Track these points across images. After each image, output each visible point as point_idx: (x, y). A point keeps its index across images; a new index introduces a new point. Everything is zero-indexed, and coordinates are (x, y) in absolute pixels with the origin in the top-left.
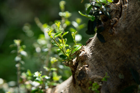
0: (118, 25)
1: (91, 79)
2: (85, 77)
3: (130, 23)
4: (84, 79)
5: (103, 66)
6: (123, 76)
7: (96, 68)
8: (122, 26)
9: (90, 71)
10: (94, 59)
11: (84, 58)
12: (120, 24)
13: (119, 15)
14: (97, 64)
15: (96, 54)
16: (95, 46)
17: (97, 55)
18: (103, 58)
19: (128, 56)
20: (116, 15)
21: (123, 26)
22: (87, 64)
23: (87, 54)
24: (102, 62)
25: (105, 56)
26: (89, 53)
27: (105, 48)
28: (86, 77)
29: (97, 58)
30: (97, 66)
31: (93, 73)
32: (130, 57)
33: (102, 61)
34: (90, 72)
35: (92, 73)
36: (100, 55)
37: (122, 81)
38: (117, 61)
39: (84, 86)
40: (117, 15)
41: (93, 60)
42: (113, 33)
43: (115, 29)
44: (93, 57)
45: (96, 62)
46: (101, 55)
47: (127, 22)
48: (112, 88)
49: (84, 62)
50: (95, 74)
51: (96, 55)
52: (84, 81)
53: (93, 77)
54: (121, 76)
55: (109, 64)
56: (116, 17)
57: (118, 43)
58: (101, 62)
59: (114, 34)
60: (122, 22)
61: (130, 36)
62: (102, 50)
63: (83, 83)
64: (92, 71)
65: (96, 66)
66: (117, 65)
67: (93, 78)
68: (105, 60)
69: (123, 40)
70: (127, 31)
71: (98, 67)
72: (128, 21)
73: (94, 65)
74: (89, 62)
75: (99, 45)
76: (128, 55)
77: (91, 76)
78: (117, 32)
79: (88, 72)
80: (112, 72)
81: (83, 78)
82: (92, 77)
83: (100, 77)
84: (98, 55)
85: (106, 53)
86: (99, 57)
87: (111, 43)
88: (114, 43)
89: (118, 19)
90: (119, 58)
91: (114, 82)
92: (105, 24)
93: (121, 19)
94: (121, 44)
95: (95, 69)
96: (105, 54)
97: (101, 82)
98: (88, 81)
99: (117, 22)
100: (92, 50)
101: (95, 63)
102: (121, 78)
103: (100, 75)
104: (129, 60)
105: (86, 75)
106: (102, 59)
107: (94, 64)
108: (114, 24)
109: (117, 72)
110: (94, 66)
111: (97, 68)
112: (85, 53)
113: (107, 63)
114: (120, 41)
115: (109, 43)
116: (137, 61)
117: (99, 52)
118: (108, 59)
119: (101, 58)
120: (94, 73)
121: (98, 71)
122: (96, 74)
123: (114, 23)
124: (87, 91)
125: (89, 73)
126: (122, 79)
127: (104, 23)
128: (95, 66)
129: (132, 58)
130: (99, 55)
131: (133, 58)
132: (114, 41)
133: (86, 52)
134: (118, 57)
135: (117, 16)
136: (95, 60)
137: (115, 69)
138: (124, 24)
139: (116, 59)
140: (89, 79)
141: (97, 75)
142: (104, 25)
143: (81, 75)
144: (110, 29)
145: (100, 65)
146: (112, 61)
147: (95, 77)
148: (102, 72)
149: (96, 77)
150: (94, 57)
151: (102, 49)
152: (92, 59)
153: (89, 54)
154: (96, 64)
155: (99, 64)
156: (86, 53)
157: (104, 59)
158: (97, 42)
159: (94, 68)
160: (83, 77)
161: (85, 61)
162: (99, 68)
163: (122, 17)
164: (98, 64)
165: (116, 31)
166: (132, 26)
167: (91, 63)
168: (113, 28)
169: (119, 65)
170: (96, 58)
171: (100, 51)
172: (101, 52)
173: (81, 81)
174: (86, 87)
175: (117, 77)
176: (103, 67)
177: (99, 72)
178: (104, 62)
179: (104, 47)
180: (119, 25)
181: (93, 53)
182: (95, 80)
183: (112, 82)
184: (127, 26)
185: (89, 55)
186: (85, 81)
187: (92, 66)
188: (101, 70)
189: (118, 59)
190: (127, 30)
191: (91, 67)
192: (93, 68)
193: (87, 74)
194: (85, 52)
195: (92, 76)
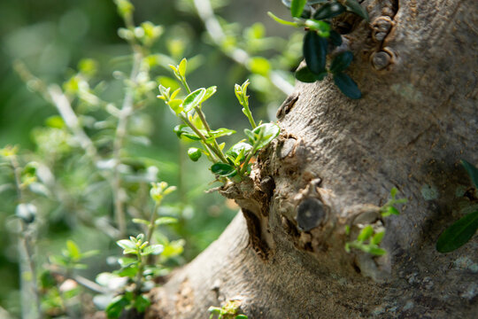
0: (397, 36)
1: (343, 218)
2: (324, 216)
3: (437, 25)
4: (322, 225)
5: (371, 171)
6: (434, 190)
7: (349, 181)
8: (410, 38)
9: (333, 195)
10: (337, 157)
11: (301, 160)
12: (405, 34)
13: (390, 5)
14: (350, 168)
15: (337, 141)
16: (325, 114)
17: (342, 144)
18: (363, 147)
19: (444, 128)
20: (381, 8)
21: (415, 39)
22: (317, 176)
23: (307, 145)
24: (364, 161)
25: (370, 140)
26: (312, 139)
27: (363, 117)
28: (327, 217)
29: (346, 151)
30: (349, 175)
31: (345, 202)
32: (450, 128)
33: (363, 158)
34: (335, 198)
35: (343, 199)
36: (353, 140)
37: (434, 206)
38: (413, 148)
39: (321, 247)
40: (386, 6)
41: (332, 162)
42: (390, 63)
43: (391, 52)
44: (330, 151)
45: (345, 163)
46: (355, 139)
47: (424, 22)
48: (408, 234)
49: (300, 174)
50: (353, 200)
51: (340, 142)
52: (321, 230)
53: (350, 210)
54: (428, 193)
55: (388, 164)
56: (384, 14)
57: (409, 92)
58: (362, 162)
59: (391, 67)
60: (407, 25)
61: (442, 66)
62: (356, 123)
63: (318, 239)
64: (340, 195)
65: (349, 178)
66: (414, 160)
67: (350, 215)
68: (372, 153)
69: (424, 81)
70: (432, 50)
71: (357, 179)
72: (428, 19)
73: (340, 175)
74: (322, 169)
75: (341, 110)
76: (442, 124)
77: (341, 211)
78: (400, 59)
79: (329, 199)
80: (400, 186)
81: (318, 223)
82: (348, 213)
83: (370, 208)
84: (346, 140)
85: (371, 130)
86: (349, 146)
87: (383, 98)
88: (394, 95)
89: (392, 18)
90: (418, 138)
91: (410, 215)
92: (352, 40)
93: (403, 16)
94: (419, 94)
95: (349, 187)
96: (367, 135)
97: (379, 223)
98: (335, 228)
99: (394, 28)
100: (318, 131)
101: (343, 168)
102: (428, 198)
103: (368, 202)
104: (448, 137)
105: (327, 211)
106: (364, 151)
107: (341, 172)
108: (385, 37)
109: (416, 184)
110: (341, 178)
111: (353, 183)
112: (301, 145)
113: (380, 159)
114: (412, 85)
115: (377, 97)
116: (471, 137)
117: (345, 131)
118: (381, 147)
119: (360, 147)
120: (349, 200)
121: (358, 191)
122: (355, 202)
123: (384, 34)
124: (332, 259)
125: (333, 203)
126: (431, 202)
127: (347, 38)
128: (344, 177)
129: (455, 131)
130: (350, 142)
131: (461, 129)
132: (395, 88)
133: (302, 141)
134: (415, 136)
135: (387, 10)
136: (340, 160)
137: (408, 174)
138: (416, 29)
139: (407, 143)
140: (337, 219)
141: (360, 202)
142: (350, 45)
143: (308, 214)
144: (374, 54)
145: (362, 172)
146: (395, 152)
147: (356, 212)
148: (370, 190)
149: (359, 209)
150: (334, 150)
151: (354, 120)
152: (328, 157)
153: (314, 145)
154: (347, 169)
155: (355, 167)
156: (302, 143)
157: (369, 149)
158: (331, 101)
159: (344, 183)
160: (315, 218)
161: (304, 168)
162: (359, 180)
163: (404, 11)
164: (354, 170)
165: (396, 56)
166: (443, 32)
167: (331, 171)
168: (387, 49)
169: (419, 160)
170: (342, 153)
171: (349, 126)
172: (354, 131)
173: (312, 232)
174: (329, 249)
175: (417, 198)
176: (370, 175)
177: (362, 195)
178: (370, 158)
179: (362, 114)
180: (402, 36)
181: (326, 138)
182: (358, 218)
183: (405, 216)
184: (426, 36)
185: (313, 148)
186: (324, 229)
187: (336, 180)
188: (369, 187)
189: (413, 142)
190: (430, 47)
191: (333, 182)
192: (339, 184)
193: (329, 208)
194: (299, 141)
195: (346, 210)
